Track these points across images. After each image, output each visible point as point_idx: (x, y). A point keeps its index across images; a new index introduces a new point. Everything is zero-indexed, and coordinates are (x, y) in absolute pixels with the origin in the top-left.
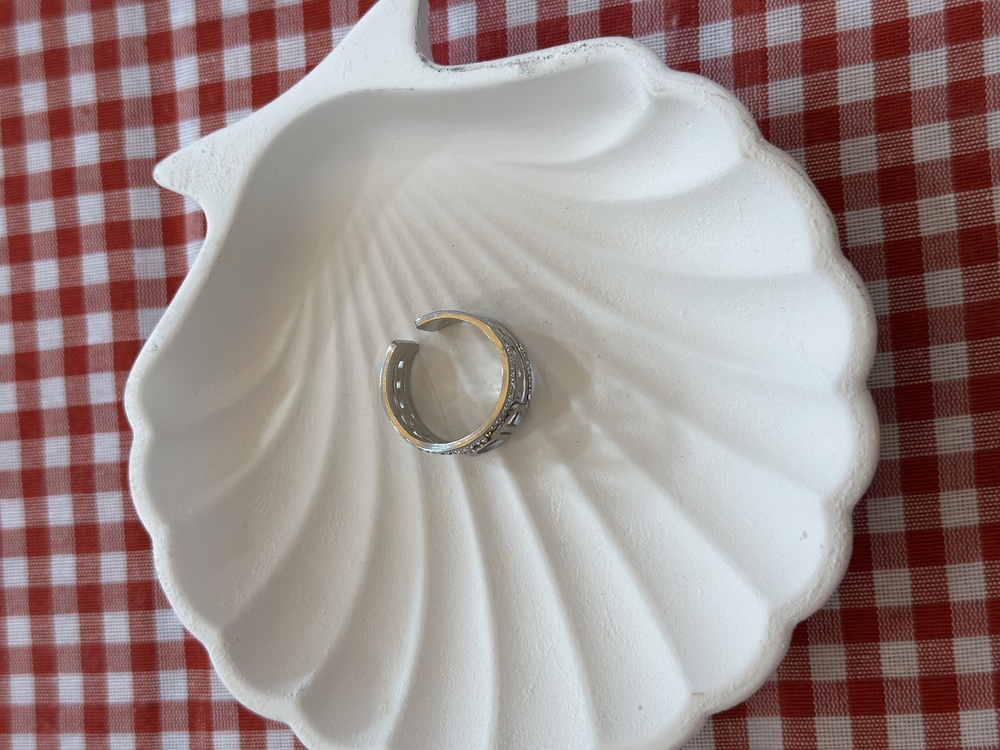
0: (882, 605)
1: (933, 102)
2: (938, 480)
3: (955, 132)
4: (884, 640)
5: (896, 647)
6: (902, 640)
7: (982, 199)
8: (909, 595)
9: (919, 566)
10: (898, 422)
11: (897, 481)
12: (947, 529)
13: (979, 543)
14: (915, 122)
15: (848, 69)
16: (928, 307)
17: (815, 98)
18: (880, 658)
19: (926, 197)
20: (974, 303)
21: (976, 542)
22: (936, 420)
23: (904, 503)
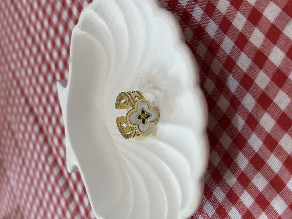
0: (246, 70)
2: (230, 21)
4: (255, 79)
5: (259, 78)
6: (258, 74)
8: (249, 59)
10: (211, 18)
11: (222, 33)
12: (242, 30)
13: (251, 24)
18: (258, 86)
22: (217, 7)
23: (228, 37)
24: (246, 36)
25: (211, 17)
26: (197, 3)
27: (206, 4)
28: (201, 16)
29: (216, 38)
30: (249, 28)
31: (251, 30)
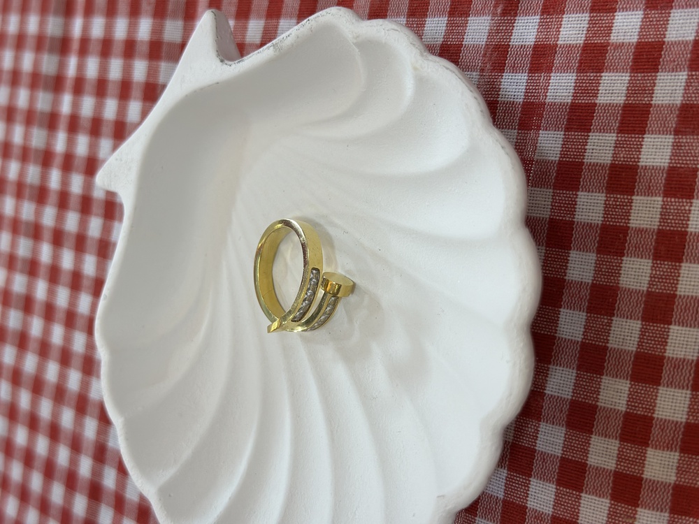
0: (531, 507)
1: (666, 117)
2: (593, 425)
3: (677, 146)
7: (683, 208)
8: (551, 506)
9: (564, 487)
10: (578, 370)
11: (565, 416)
12: (591, 465)
13: (611, 485)
14: (648, 131)
15: (610, 74)
16: (620, 285)
17: (582, 93)
19: (641, 195)
20: (655, 291)
21: (609, 484)
22: (604, 377)
23: (566, 434)
24: (585, 482)
25: (579, 368)
26: (589, 315)
27: (597, 343)
28: (569, 337)
29: (549, 402)
30: (602, 482)
31: (601, 488)
